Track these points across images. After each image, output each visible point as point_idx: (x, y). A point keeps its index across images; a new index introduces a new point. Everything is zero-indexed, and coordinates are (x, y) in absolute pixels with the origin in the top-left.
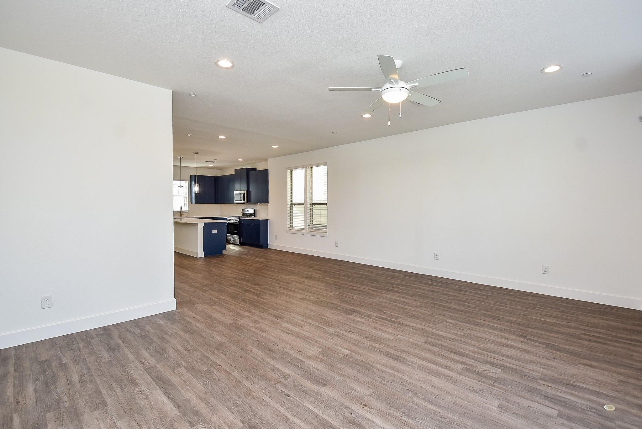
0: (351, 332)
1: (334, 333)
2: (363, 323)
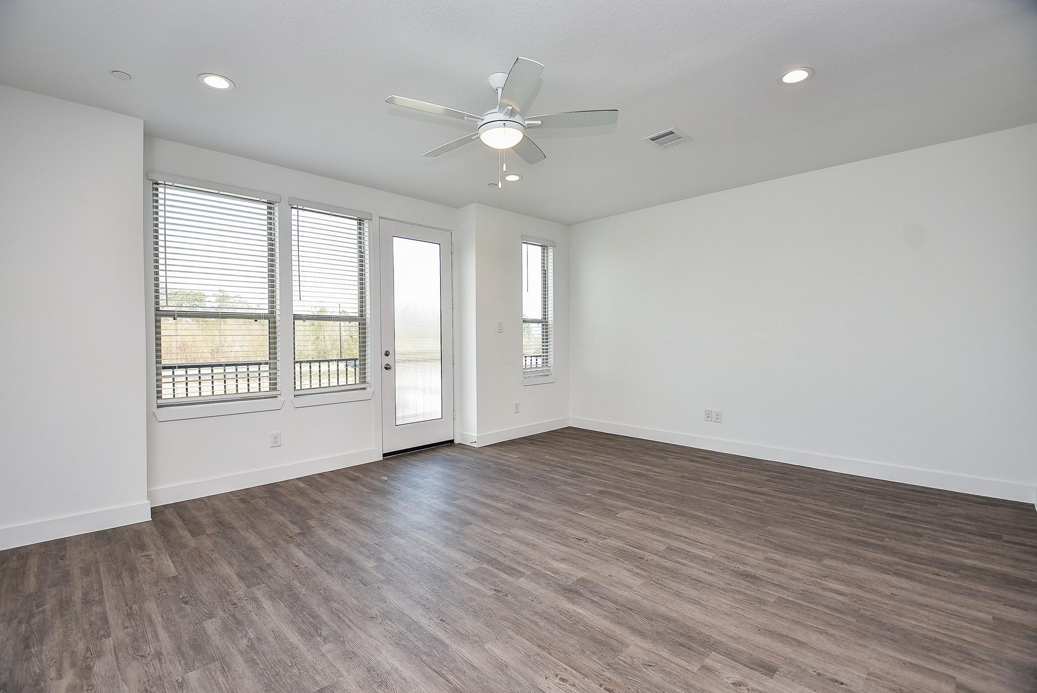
0: (577, 539)
1: (606, 537)
2: (554, 558)
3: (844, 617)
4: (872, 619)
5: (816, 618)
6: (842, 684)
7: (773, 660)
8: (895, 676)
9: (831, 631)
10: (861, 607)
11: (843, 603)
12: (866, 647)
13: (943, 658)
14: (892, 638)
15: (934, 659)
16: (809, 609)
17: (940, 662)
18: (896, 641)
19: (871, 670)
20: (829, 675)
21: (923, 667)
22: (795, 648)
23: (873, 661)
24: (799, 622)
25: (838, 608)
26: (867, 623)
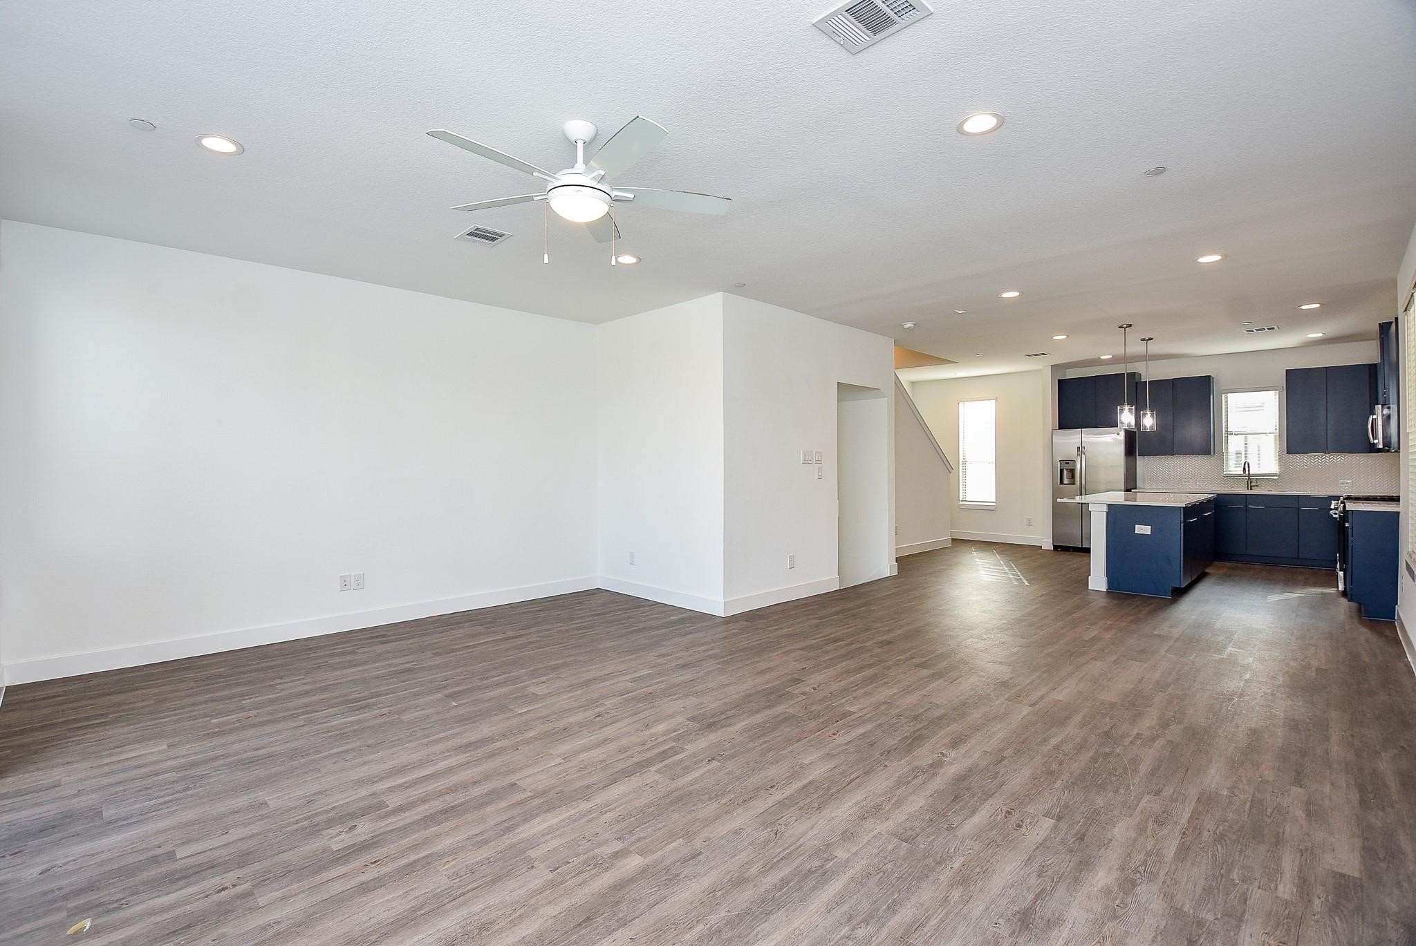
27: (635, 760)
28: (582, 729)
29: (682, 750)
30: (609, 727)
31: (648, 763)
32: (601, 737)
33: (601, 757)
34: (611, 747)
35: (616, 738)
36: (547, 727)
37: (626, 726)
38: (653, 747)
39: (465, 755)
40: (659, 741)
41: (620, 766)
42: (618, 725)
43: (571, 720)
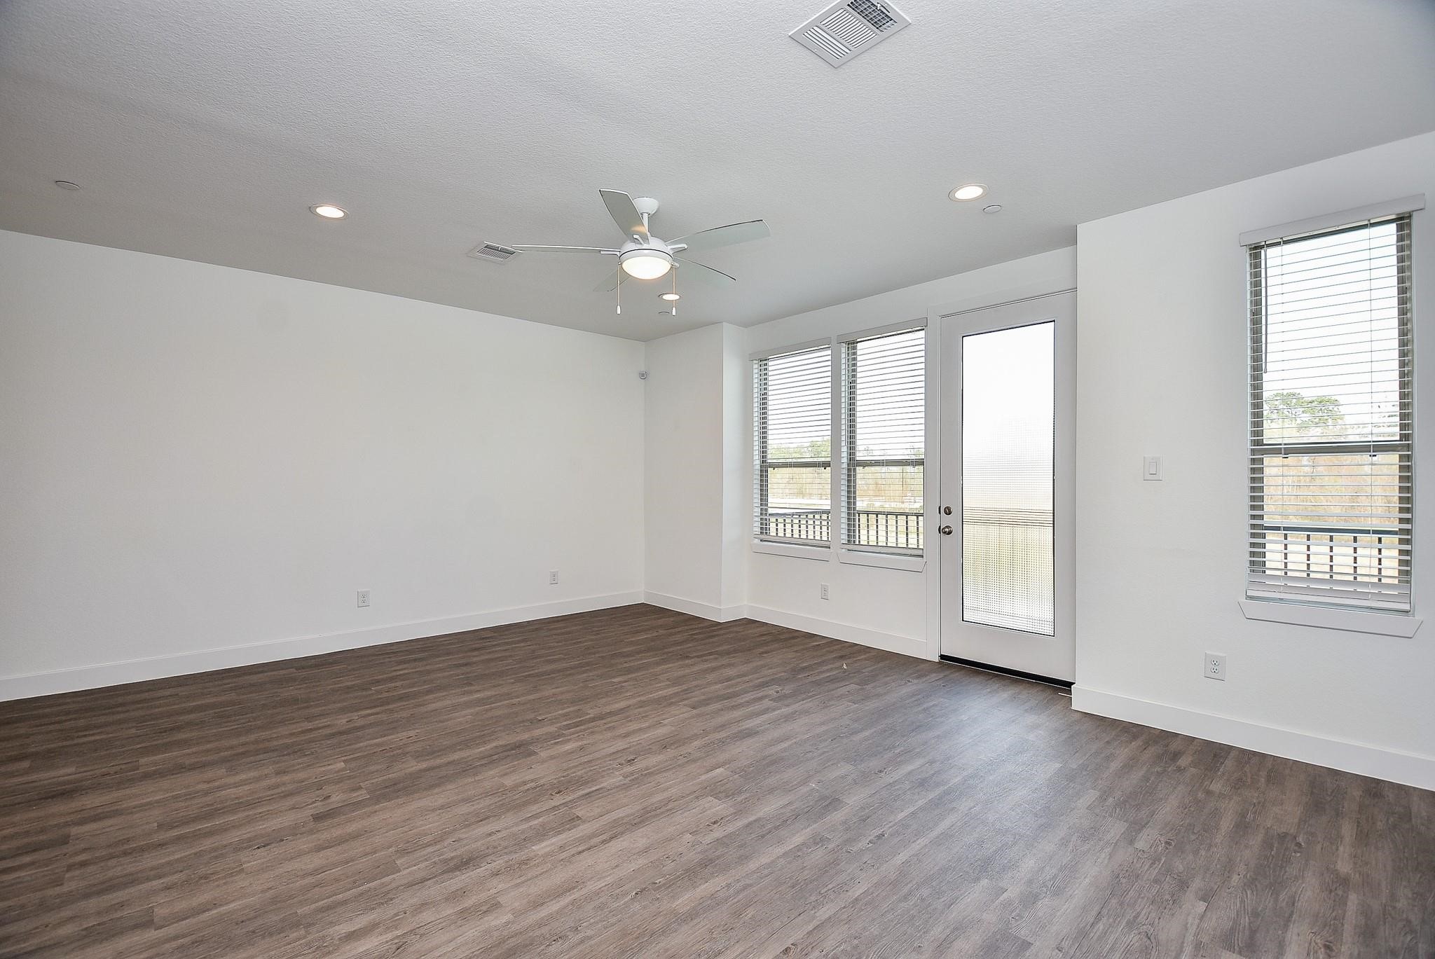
3: (313, 906)
4: (281, 931)
5: (337, 880)
6: (258, 848)
7: (325, 824)
8: (218, 886)
9: (309, 880)
10: (310, 938)
11: (332, 924)
12: (262, 892)
13: (174, 944)
14: (244, 923)
15: (184, 936)
16: (355, 884)
17: (176, 938)
18: (237, 924)
19: (244, 875)
20: (273, 845)
21: (193, 916)
22: (321, 841)
23: (246, 883)
24: (348, 862)
25: (330, 912)
26: (282, 920)
27: (604, 721)
28: (648, 747)
29: (560, 728)
30: (622, 748)
31: (593, 720)
32: (629, 739)
33: (630, 724)
34: (622, 731)
35: (615, 738)
36: (684, 750)
37: (604, 749)
38: (585, 730)
39: (747, 726)
40: (577, 735)
41: (615, 718)
42: (612, 750)
43: (660, 757)
